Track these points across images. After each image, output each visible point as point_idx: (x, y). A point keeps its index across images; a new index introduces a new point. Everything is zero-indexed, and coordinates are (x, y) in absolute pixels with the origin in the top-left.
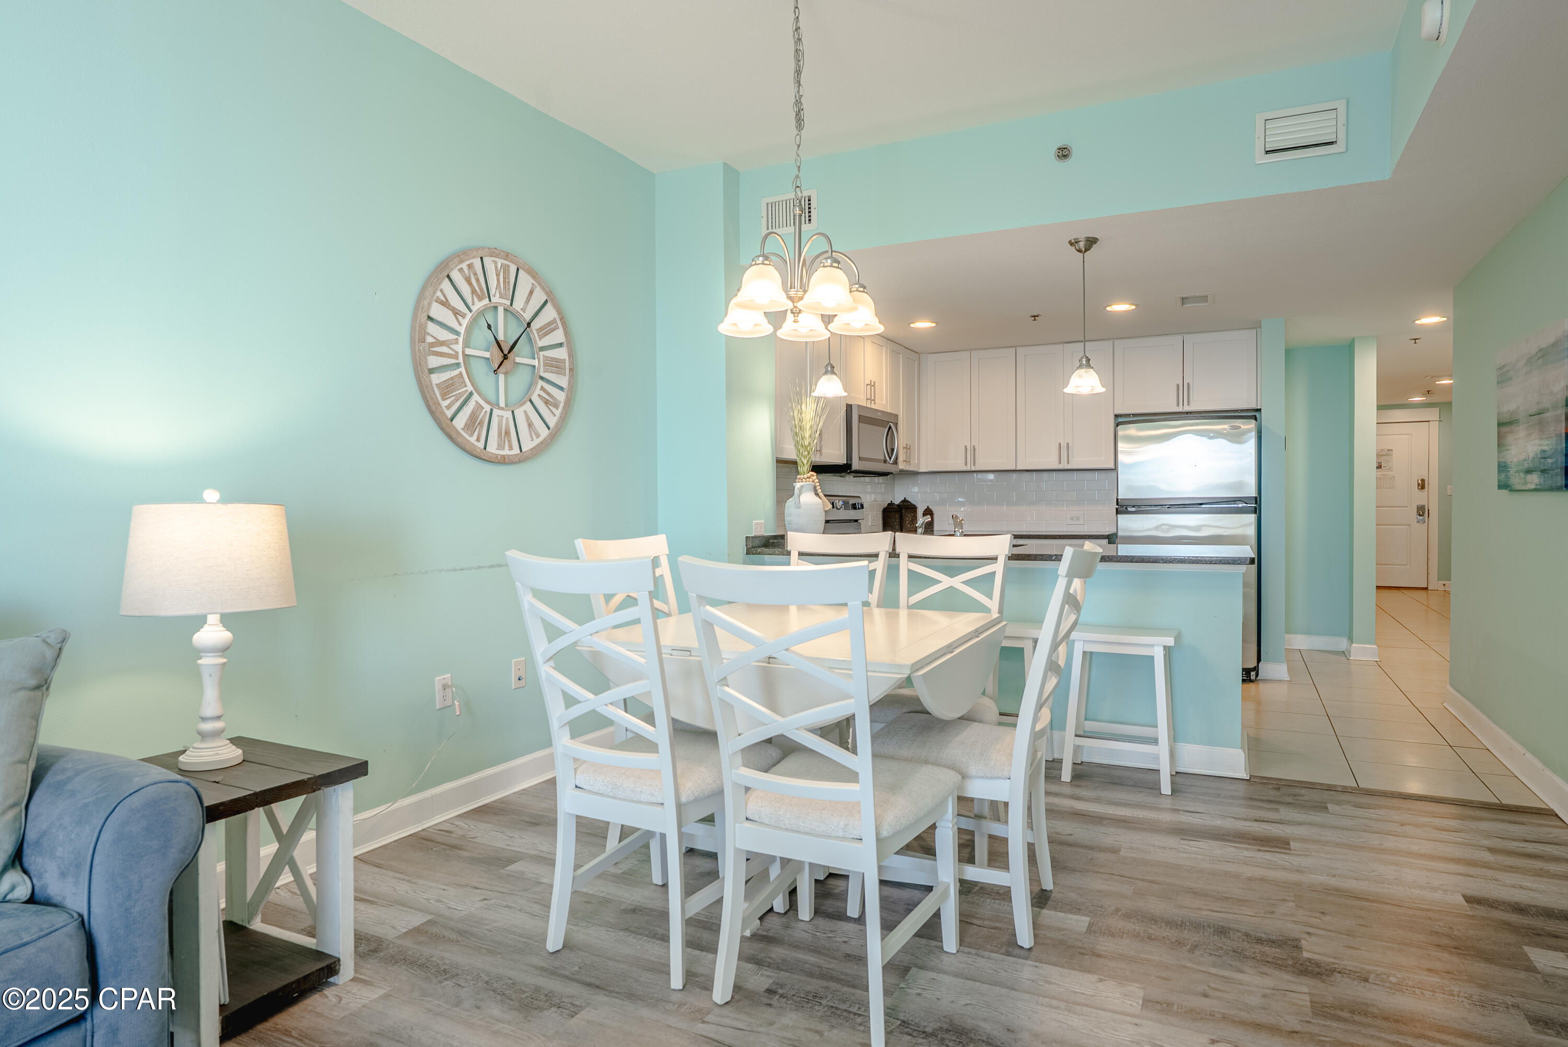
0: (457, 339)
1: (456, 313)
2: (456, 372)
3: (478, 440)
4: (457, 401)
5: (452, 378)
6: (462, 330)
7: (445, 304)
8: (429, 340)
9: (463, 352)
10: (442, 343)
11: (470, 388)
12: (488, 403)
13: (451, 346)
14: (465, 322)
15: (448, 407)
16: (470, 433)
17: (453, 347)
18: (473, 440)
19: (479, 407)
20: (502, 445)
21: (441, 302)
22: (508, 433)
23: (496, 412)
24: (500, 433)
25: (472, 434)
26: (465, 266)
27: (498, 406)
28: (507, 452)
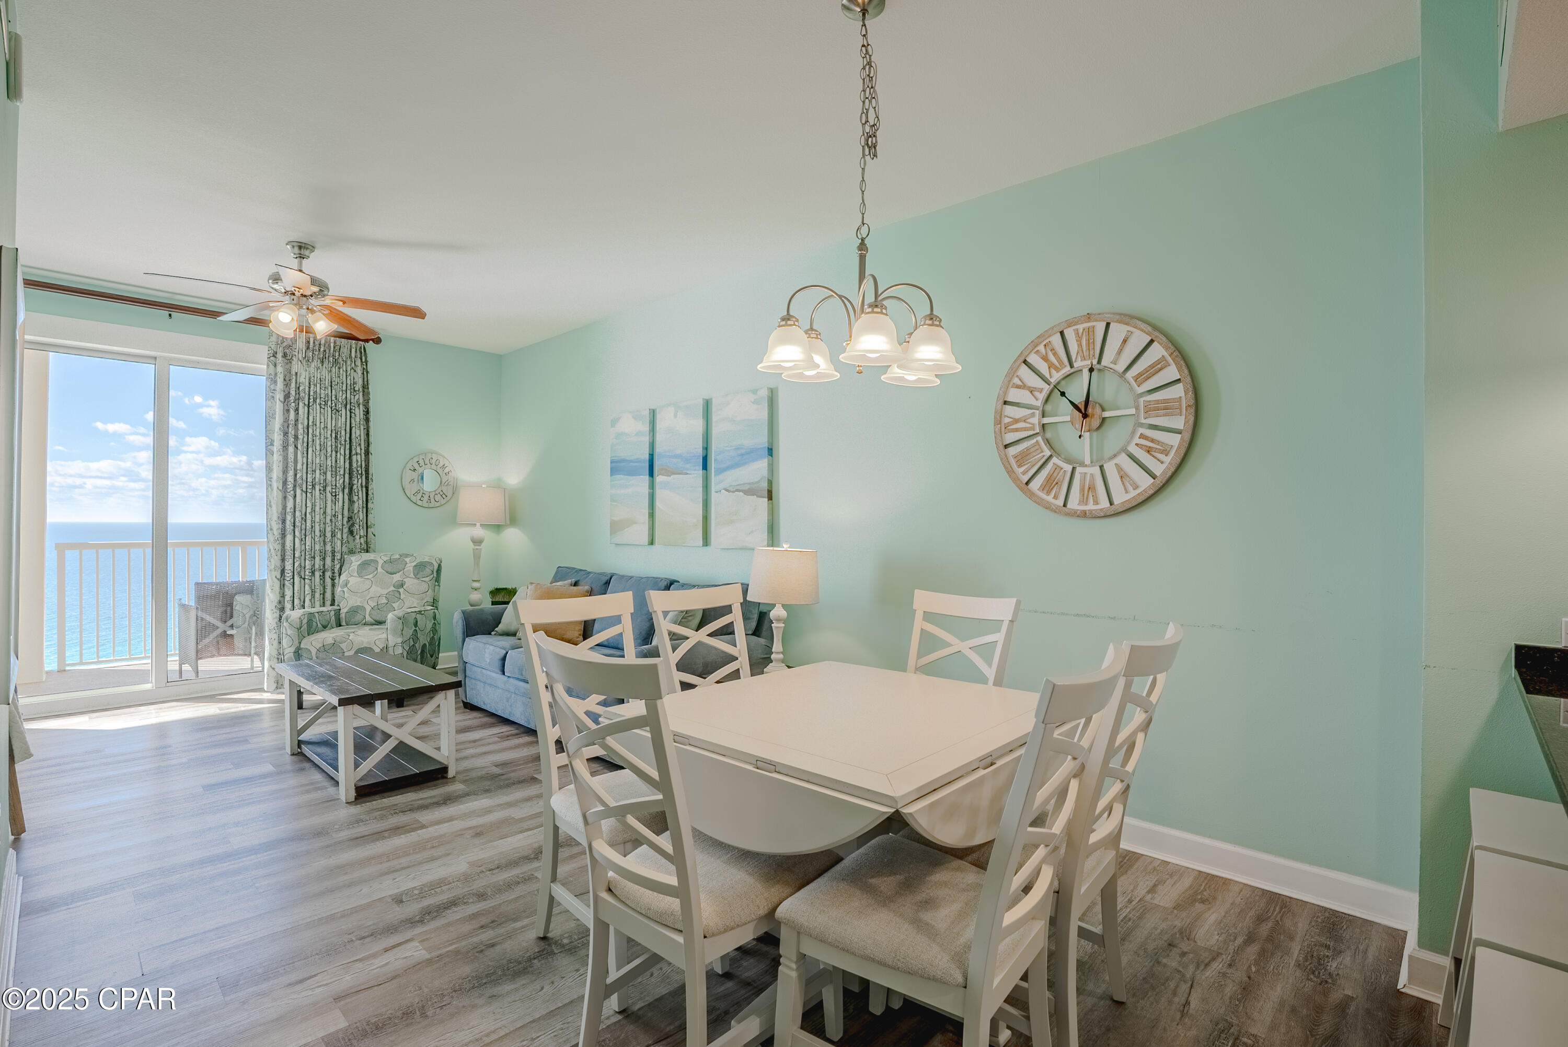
0: (1034, 413)
1: (1033, 390)
2: (1033, 441)
3: (1054, 497)
4: (1032, 466)
5: (1028, 449)
6: (1039, 404)
7: (1023, 386)
8: (1007, 420)
9: (1039, 423)
10: (1017, 421)
11: (1047, 453)
12: (1068, 461)
13: (1028, 421)
14: (1042, 396)
15: (1024, 473)
16: (1045, 492)
17: (1031, 420)
18: (1050, 498)
19: (1057, 468)
20: (1084, 501)
21: (1018, 387)
22: (1092, 488)
23: (1079, 470)
24: (1082, 490)
25: (1048, 493)
26: (1041, 348)
27: (1082, 464)
28: (1090, 507)
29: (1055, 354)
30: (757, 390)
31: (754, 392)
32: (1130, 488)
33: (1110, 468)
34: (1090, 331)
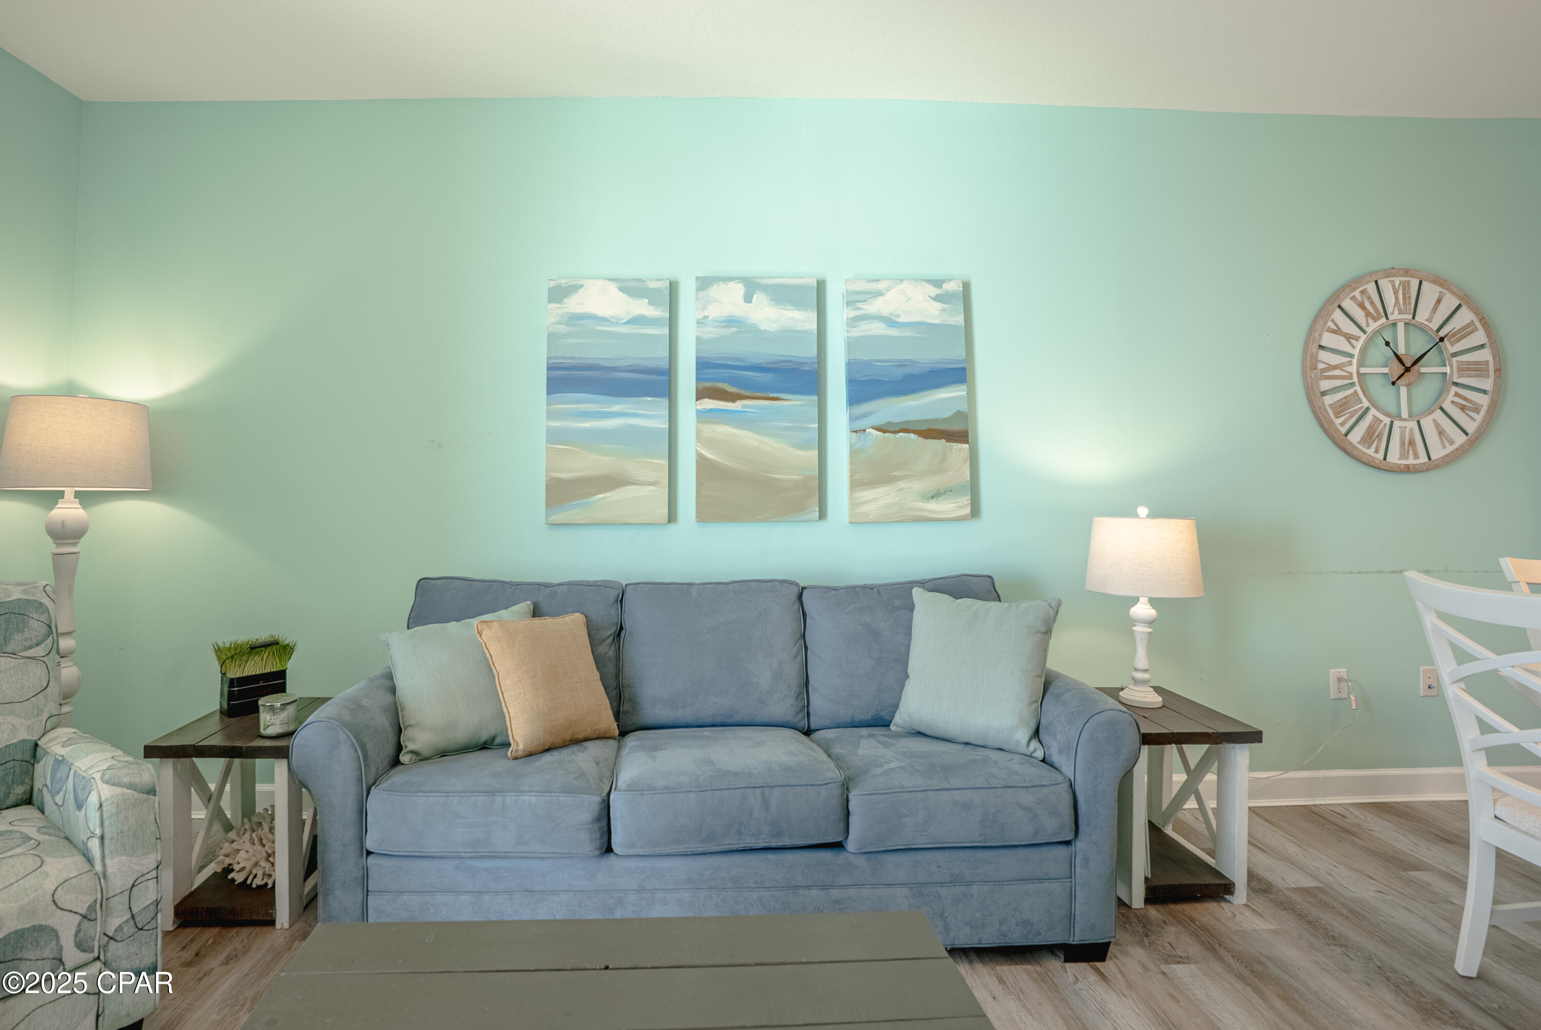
0: (1351, 361)
1: (1349, 337)
2: (1351, 391)
3: (1377, 451)
4: (1352, 417)
5: (1345, 398)
6: (1356, 352)
7: (1338, 331)
8: (1322, 366)
9: (1358, 372)
10: (1336, 367)
11: (1366, 404)
12: (1387, 415)
13: (1344, 368)
14: (1359, 345)
15: (1342, 425)
16: (1367, 445)
17: (1347, 369)
18: (1371, 452)
19: (1377, 420)
20: (1404, 456)
21: (1334, 332)
22: (1412, 443)
23: (1397, 423)
24: (1402, 444)
25: (1369, 448)
26: (1357, 294)
27: (1399, 417)
28: (1411, 461)
29: (1372, 303)
30: (943, 281)
31: (937, 283)
32: (1447, 444)
33: (1427, 423)
34: (1406, 286)
